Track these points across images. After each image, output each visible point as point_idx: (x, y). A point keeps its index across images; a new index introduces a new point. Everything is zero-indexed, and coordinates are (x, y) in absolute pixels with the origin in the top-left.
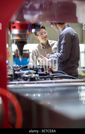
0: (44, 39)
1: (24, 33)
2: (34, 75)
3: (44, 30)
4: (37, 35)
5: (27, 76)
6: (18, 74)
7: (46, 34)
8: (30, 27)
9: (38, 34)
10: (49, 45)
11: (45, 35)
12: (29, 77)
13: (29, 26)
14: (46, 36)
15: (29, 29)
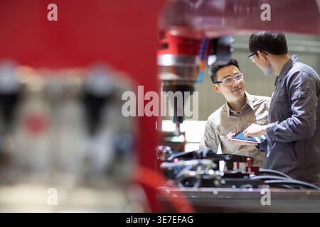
0: (236, 92)
1: (187, 65)
2: (211, 172)
3: (235, 70)
4: (218, 82)
5: (192, 174)
6: (170, 169)
7: (242, 79)
8: (204, 49)
9: (219, 80)
10: (250, 107)
11: (239, 81)
12: (198, 177)
13: (202, 46)
14: (241, 83)
15: (203, 54)
